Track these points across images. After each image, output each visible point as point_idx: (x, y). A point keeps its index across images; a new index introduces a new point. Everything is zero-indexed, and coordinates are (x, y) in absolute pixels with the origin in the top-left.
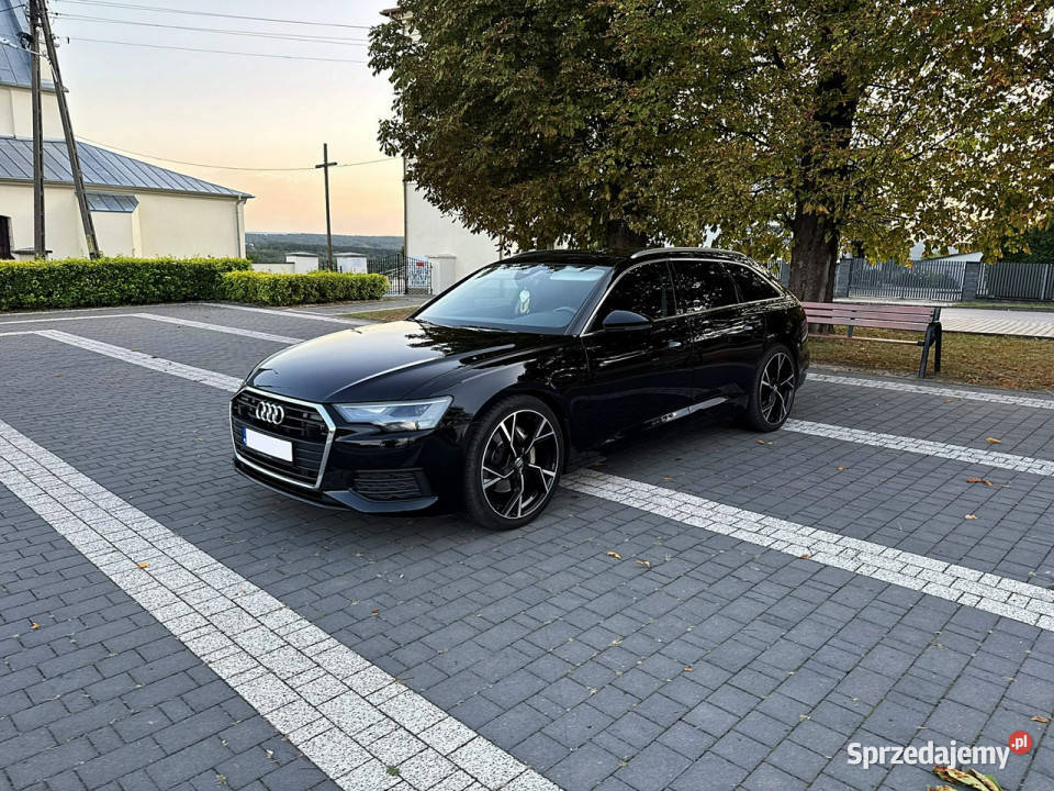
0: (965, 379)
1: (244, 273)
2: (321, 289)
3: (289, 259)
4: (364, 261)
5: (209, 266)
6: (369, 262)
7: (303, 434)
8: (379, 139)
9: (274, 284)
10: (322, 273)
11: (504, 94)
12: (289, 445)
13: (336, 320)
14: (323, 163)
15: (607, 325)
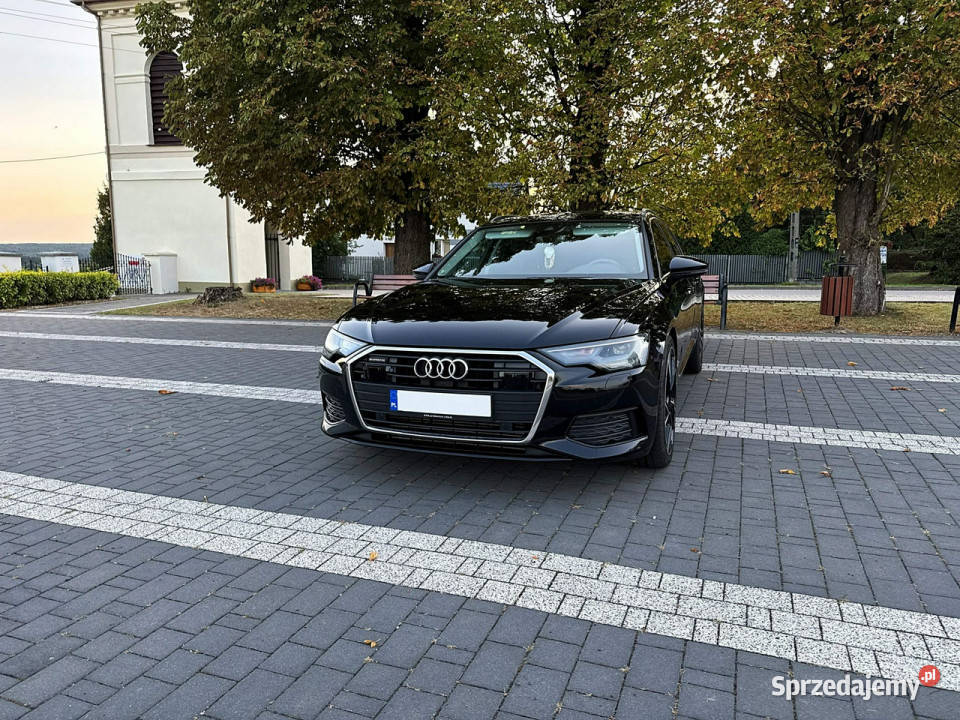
6: (79, 260)
7: (496, 385)
10: (31, 273)
11: (331, 80)
12: (488, 398)
13: (98, 317)
15: (673, 270)
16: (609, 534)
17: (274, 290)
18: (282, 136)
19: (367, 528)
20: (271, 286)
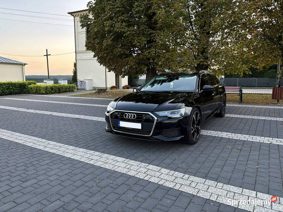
1: (35, 85)
2: (59, 89)
3: (44, 81)
4: (66, 81)
5: (24, 83)
6: (68, 81)
7: (143, 121)
9: (46, 88)
10: (56, 85)
11: (126, 34)
13: (69, 97)
14: (46, 54)
16: (168, 161)
17: (117, 89)
18: (114, 49)
19: (109, 155)
20: (116, 88)
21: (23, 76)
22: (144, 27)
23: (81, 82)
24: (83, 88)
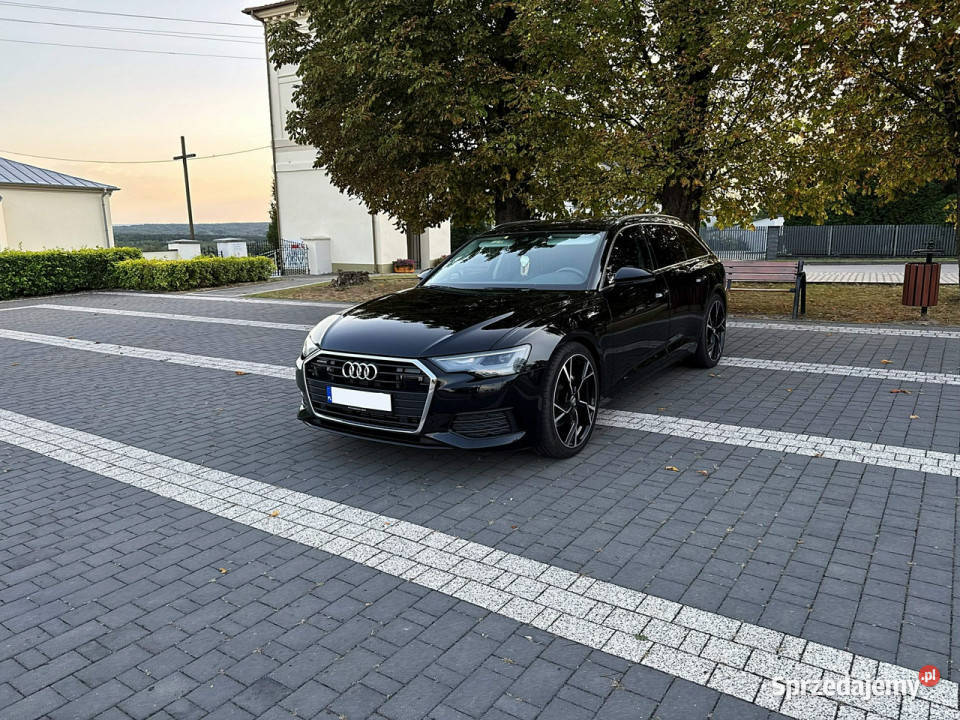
0: (826, 318)
1: (137, 261)
2: (215, 273)
3: (170, 247)
4: (243, 246)
5: (100, 256)
6: (248, 245)
7: (398, 386)
8: (287, 129)
9: (172, 270)
10: (207, 258)
11: (417, 86)
12: (388, 397)
13: (244, 300)
14: (181, 155)
16: (464, 509)
18: (380, 138)
20: (411, 266)
21: (107, 230)
22: (477, 62)
23: (293, 247)
24: (300, 267)
